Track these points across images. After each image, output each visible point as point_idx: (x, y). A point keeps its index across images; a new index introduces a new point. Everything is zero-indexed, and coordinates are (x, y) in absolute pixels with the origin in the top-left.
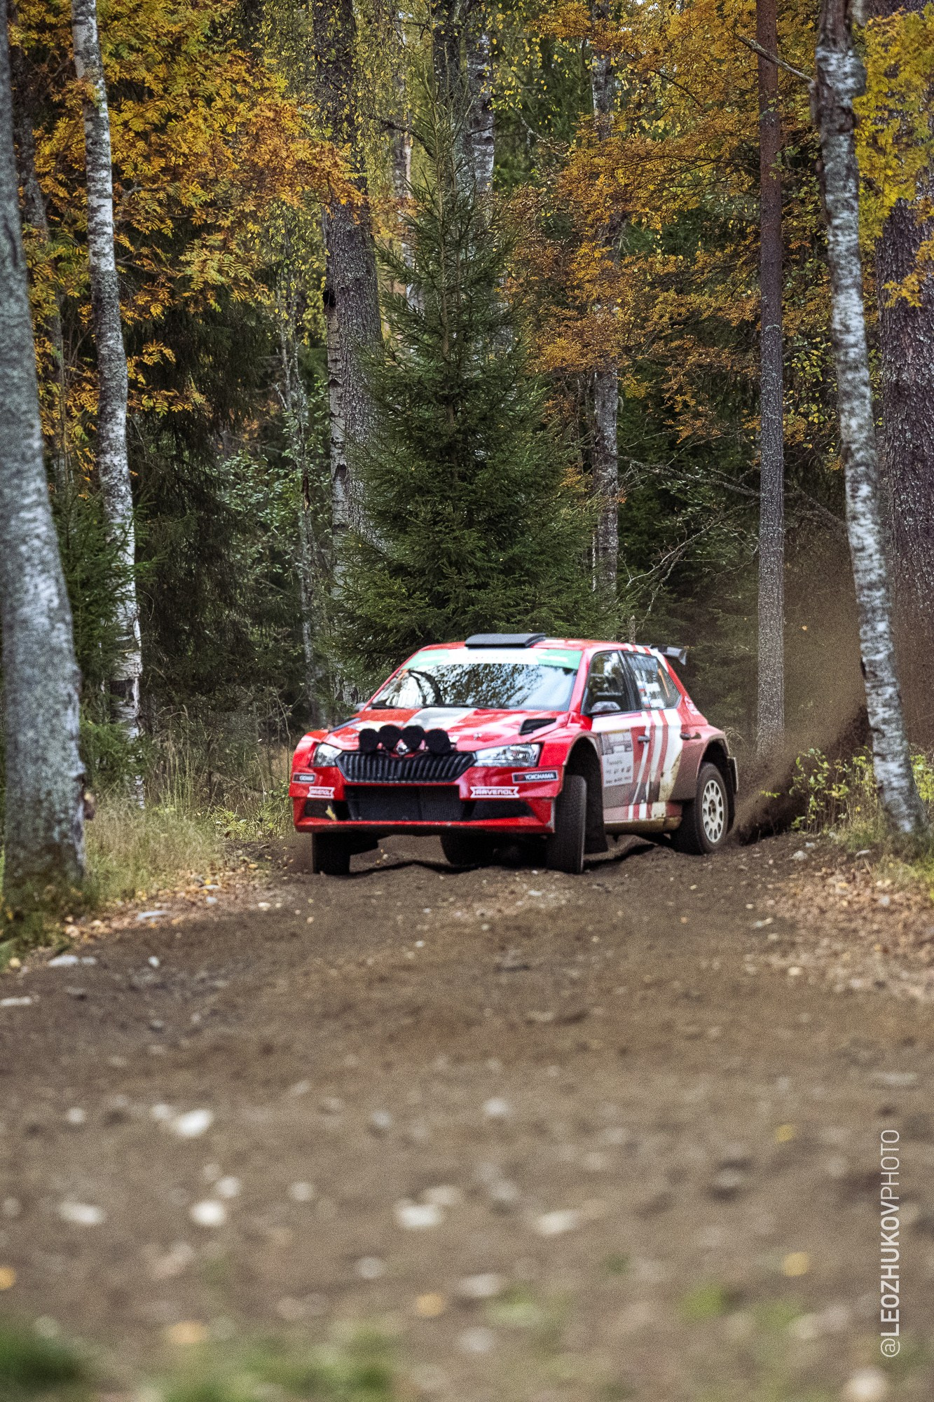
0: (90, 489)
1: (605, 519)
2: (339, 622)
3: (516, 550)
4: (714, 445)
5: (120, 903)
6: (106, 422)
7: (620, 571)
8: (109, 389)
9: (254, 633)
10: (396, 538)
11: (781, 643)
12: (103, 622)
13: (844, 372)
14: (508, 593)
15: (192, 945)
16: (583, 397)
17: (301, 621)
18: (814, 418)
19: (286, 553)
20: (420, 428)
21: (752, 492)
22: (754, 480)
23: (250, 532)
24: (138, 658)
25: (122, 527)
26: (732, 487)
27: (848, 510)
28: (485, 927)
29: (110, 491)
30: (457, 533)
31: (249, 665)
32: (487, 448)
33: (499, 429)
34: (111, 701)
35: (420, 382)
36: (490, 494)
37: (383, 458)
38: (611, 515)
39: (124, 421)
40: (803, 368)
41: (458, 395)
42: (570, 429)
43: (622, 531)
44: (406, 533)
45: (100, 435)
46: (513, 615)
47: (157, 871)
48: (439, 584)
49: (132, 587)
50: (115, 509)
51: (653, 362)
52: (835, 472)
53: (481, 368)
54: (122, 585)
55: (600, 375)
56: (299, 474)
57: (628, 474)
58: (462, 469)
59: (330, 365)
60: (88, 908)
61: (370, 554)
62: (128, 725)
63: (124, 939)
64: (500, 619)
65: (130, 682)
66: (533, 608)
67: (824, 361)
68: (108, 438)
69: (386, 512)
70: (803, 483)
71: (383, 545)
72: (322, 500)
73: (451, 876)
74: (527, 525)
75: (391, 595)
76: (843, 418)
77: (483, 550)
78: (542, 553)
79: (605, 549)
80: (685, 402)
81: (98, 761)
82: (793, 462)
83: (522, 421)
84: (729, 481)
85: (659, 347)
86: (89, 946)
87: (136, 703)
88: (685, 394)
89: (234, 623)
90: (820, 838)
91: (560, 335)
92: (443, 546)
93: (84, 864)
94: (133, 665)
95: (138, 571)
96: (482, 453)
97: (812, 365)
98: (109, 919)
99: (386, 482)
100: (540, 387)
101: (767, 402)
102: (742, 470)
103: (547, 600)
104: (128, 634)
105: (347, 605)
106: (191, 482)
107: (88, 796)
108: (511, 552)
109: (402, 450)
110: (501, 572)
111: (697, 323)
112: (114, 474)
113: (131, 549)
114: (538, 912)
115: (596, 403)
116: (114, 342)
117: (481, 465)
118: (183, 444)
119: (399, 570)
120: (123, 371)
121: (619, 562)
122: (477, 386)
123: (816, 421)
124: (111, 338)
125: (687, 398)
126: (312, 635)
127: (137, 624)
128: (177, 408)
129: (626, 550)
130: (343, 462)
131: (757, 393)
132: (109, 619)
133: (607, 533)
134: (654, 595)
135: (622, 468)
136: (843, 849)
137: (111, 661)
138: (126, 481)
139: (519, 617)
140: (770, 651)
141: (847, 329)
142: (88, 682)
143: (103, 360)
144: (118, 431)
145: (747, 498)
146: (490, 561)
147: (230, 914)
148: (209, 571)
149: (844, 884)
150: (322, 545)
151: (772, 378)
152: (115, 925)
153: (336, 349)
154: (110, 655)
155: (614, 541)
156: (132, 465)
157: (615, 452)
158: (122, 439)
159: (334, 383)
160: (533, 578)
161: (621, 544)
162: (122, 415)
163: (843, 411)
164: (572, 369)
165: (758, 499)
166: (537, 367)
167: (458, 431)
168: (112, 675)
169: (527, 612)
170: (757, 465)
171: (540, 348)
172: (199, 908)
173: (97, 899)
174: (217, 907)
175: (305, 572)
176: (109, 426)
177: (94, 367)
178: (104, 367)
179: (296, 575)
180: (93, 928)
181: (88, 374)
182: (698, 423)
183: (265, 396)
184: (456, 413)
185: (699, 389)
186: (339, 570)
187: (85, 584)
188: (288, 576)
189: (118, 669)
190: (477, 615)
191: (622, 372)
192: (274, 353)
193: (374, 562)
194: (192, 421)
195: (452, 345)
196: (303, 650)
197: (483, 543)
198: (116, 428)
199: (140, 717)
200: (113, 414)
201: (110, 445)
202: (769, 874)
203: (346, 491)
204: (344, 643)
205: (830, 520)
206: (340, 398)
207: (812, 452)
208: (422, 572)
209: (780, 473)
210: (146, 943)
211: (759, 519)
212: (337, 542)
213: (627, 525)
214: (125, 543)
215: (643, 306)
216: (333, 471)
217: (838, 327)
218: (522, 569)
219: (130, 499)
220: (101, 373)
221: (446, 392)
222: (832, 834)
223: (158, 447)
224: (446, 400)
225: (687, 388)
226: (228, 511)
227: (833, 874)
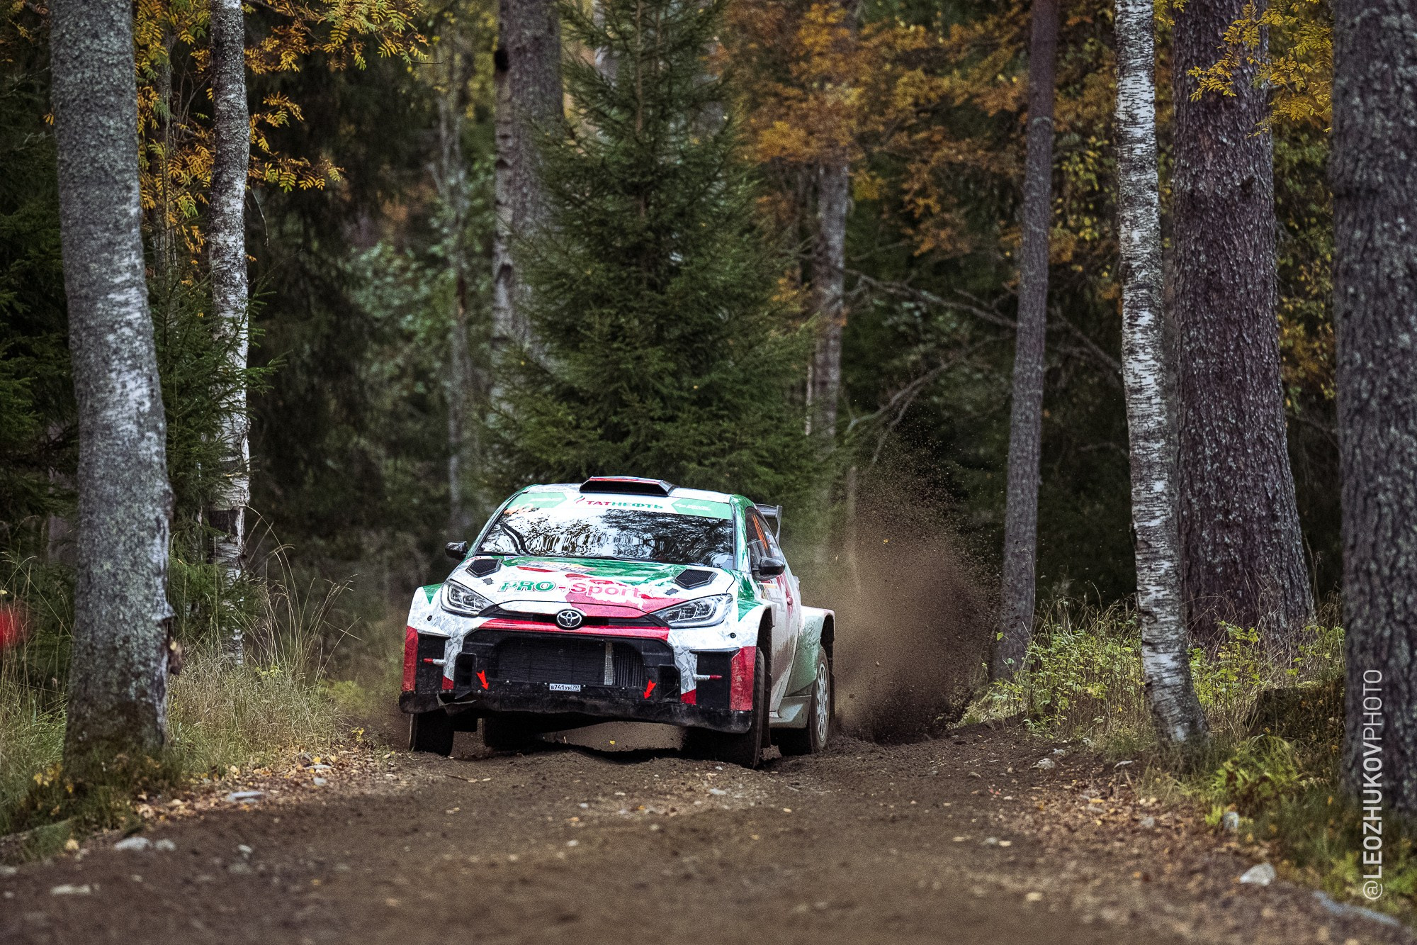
0: (196, 276)
1: (825, 348)
2: (495, 455)
3: (715, 376)
4: (962, 263)
5: (207, 782)
6: (221, 193)
7: (841, 412)
8: (226, 153)
9: (388, 467)
10: (566, 357)
11: (1034, 506)
12: (204, 438)
13: (1127, 172)
14: (701, 428)
15: (293, 833)
16: (804, 196)
17: (446, 455)
18: (1086, 234)
19: (433, 370)
20: (602, 223)
21: (1008, 321)
22: (1011, 307)
23: (390, 343)
24: (245, 485)
25: (233, 320)
26: (982, 314)
27: (1125, 341)
28: (654, 827)
29: (221, 278)
30: (640, 352)
31: (379, 504)
32: (683, 251)
33: (697, 229)
34: (210, 536)
35: (604, 165)
36: (685, 307)
37: (554, 259)
38: (832, 343)
39: (242, 194)
40: (1076, 174)
41: (651, 183)
42: (788, 233)
43: (845, 363)
44: (578, 350)
45: (212, 209)
46: (705, 456)
47: (254, 746)
48: (616, 413)
49: (242, 396)
50: (226, 301)
51: (892, 156)
52: (1108, 301)
53: (681, 152)
54: (228, 393)
55: (828, 171)
56: (451, 274)
57: (855, 293)
58: (652, 275)
59: (499, 141)
60: (166, 783)
61: (535, 373)
62: (228, 564)
63: (207, 821)
64: (690, 459)
65: (234, 512)
66: (732, 449)
67: (1101, 164)
68: (222, 213)
69: (557, 323)
70: (1068, 313)
71: (553, 364)
72: (478, 307)
73: (616, 767)
74: (728, 346)
75: (557, 424)
76: (1123, 229)
77: (674, 374)
78: (746, 381)
79: (824, 384)
80: (927, 207)
81: (189, 607)
82: (1058, 287)
83: (728, 219)
84: (980, 306)
85: (903, 138)
86: (165, 828)
87: (239, 539)
88: (928, 197)
89: (363, 452)
90: (1072, 743)
91: (780, 118)
92: (623, 366)
93: (165, 730)
94: (238, 493)
95: (250, 377)
96: (679, 258)
97: (1087, 170)
98: (192, 798)
99: (557, 287)
100: (750, 179)
101: (1031, 210)
102: (995, 293)
103: (750, 440)
104: (234, 454)
105: (505, 435)
106: (320, 278)
107: (174, 646)
108: (706, 379)
109: (578, 250)
110: (694, 403)
111: (948, 113)
112: (227, 259)
113: (243, 350)
114: (722, 813)
115: (823, 204)
116: (236, 96)
117: (675, 271)
118: (312, 233)
119: (568, 394)
120: (244, 133)
121: (840, 400)
122: (674, 173)
123: (1088, 237)
124: (232, 91)
125: (931, 202)
126: (460, 470)
127: (246, 442)
128: (304, 185)
129: (848, 386)
130: (508, 261)
131: (1018, 201)
132: (211, 434)
133: (827, 363)
134: (881, 441)
135: (849, 286)
136: (1099, 759)
137: (211, 486)
138: (241, 267)
139: (713, 459)
140: (1020, 516)
141: (1134, 120)
142: (181, 511)
143: (221, 118)
144: (235, 206)
145: (998, 329)
146: (681, 389)
147: (342, 798)
148: (334, 389)
149: (1099, 800)
150: (477, 364)
151: (1038, 182)
152: (198, 806)
153: (507, 123)
154: (211, 479)
155: (835, 375)
156: (249, 249)
157: (841, 265)
158: (239, 215)
159: (501, 164)
160: (735, 412)
161: (843, 379)
162: (241, 186)
163: (1123, 220)
164: (791, 159)
165: (1014, 331)
166: (749, 156)
167: (649, 228)
168: (212, 503)
169: (723, 452)
170: (1015, 287)
171: (755, 131)
172: (304, 789)
173: (177, 775)
174: (325, 789)
175: (454, 394)
176: (224, 198)
177: (207, 125)
178: (222, 126)
179: (442, 399)
180: (172, 809)
181: (203, 134)
182: (943, 234)
183: (417, 179)
184: (647, 205)
185: (948, 192)
186: (497, 392)
187: (184, 390)
188: (434, 398)
189: (218, 496)
190: (662, 454)
191: (854, 167)
192: (430, 127)
193: (541, 384)
194: (324, 202)
195: (647, 123)
196: (448, 491)
197: (671, 366)
198: (232, 202)
199: (243, 557)
200: (230, 184)
201: (224, 222)
202: (1007, 783)
203: (510, 297)
204: (498, 481)
205: (1103, 361)
206: (509, 182)
207: (1082, 276)
208: (595, 397)
209: (1042, 299)
210: (236, 827)
211: (1013, 355)
212: (497, 359)
213: (852, 356)
214: (235, 344)
215: (883, 86)
216: (496, 271)
217: (1123, 117)
218: (721, 400)
219: (245, 289)
220: (218, 133)
221: (636, 180)
222: (1086, 740)
223: (281, 232)
224: (636, 190)
225: (933, 190)
226: (363, 316)
227: (1086, 787)
